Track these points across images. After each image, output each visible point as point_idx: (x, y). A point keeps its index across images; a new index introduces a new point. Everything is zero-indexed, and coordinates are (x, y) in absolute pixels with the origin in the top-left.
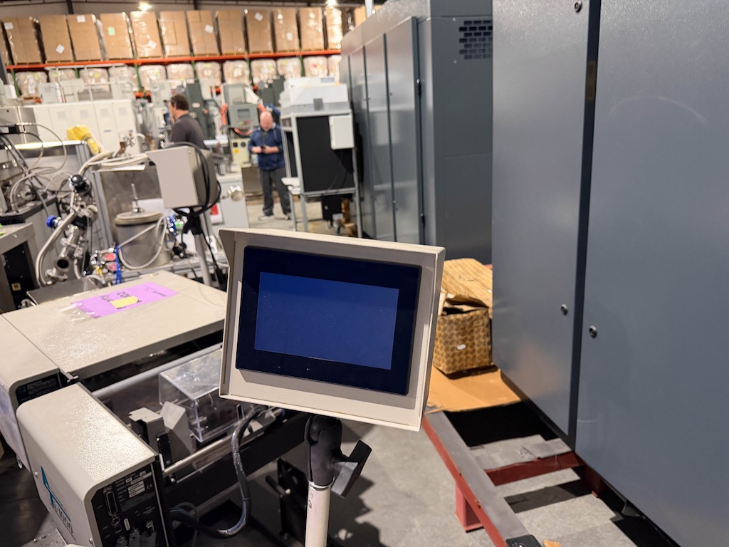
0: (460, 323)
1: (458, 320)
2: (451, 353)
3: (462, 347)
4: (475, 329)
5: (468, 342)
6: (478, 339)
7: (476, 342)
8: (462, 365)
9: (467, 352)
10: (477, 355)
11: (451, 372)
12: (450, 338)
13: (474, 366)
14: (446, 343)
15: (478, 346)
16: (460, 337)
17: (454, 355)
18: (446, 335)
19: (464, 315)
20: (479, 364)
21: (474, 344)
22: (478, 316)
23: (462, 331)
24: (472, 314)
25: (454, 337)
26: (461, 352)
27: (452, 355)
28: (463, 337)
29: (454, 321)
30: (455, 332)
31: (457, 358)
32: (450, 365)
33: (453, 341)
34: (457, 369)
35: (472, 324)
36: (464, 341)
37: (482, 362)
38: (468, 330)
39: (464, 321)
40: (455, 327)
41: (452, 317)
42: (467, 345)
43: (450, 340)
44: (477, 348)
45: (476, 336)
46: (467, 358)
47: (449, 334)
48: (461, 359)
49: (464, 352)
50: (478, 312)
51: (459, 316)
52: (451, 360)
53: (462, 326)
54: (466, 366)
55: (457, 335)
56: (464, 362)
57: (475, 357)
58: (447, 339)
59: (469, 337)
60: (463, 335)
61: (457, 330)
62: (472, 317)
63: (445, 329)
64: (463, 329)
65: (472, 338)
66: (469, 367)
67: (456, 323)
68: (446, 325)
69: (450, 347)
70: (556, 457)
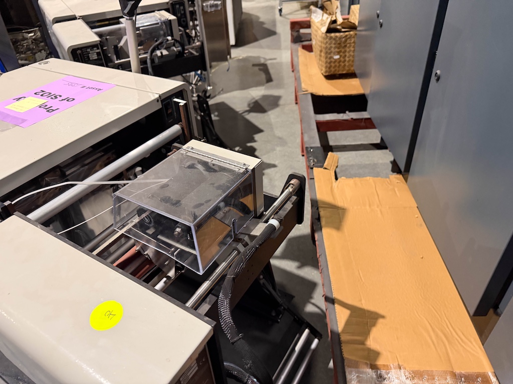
0: (337, 39)
1: (337, 37)
2: (329, 61)
3: (337, 57)
4: (348, 45)
5: (341, 54)
6: (349, 52)
7: (347, 54)
8: (336, 70)
9: (340, 61)
10: (347, 64)
11: (327, 74)
12: (330, 49)
13: (344, 72)
14: (326, 53)
15: (348, 57)
16: (336, 50)
17: (331, 62)
18: (326, 48)
19: (342, 34)
20: (348, 71)
21: (346, 56)
22: (351, 35)
23: (338, 46)
24: (347, 33)
25: (332, 49)
26: (336, 61)
27: (330, 63)
28: (338, 50)
29: (334, 37)
30: (333, 46)
31: (333, 65)
32: (328, 69)
33: (331, 52)
34: (332, 73)
35: (346, 41)
36: (339, 53)
37: (349, 70)
38: (343, 45)
39: (341, 38)
40: (334, 42)
41: (333, 35)
42: (341, 56)
43: (329, 51)
44: (347, 59)
45: (348, 50)
46: (340, 65)
47: (329, 46)
48: (335, 66)
49: (338, 61)
50: (352, 33)
51: (337, 34)
52: (329, 65)
53: (338, 42)
54: (339, 71)
55: (335, 48)
56: (337, 68)
57: (345, 65)
58: (327, 50)
59: (343, 50)
60: (339, 48)
61: (335, 44)
62: (346, 36)
63: (327, 42)
64: (339, 44)
65: (345, 52)
66: (340, 72)
67: (334, 39)
68: (327, 40)
69: (329, 56)
70: (363, 120)
